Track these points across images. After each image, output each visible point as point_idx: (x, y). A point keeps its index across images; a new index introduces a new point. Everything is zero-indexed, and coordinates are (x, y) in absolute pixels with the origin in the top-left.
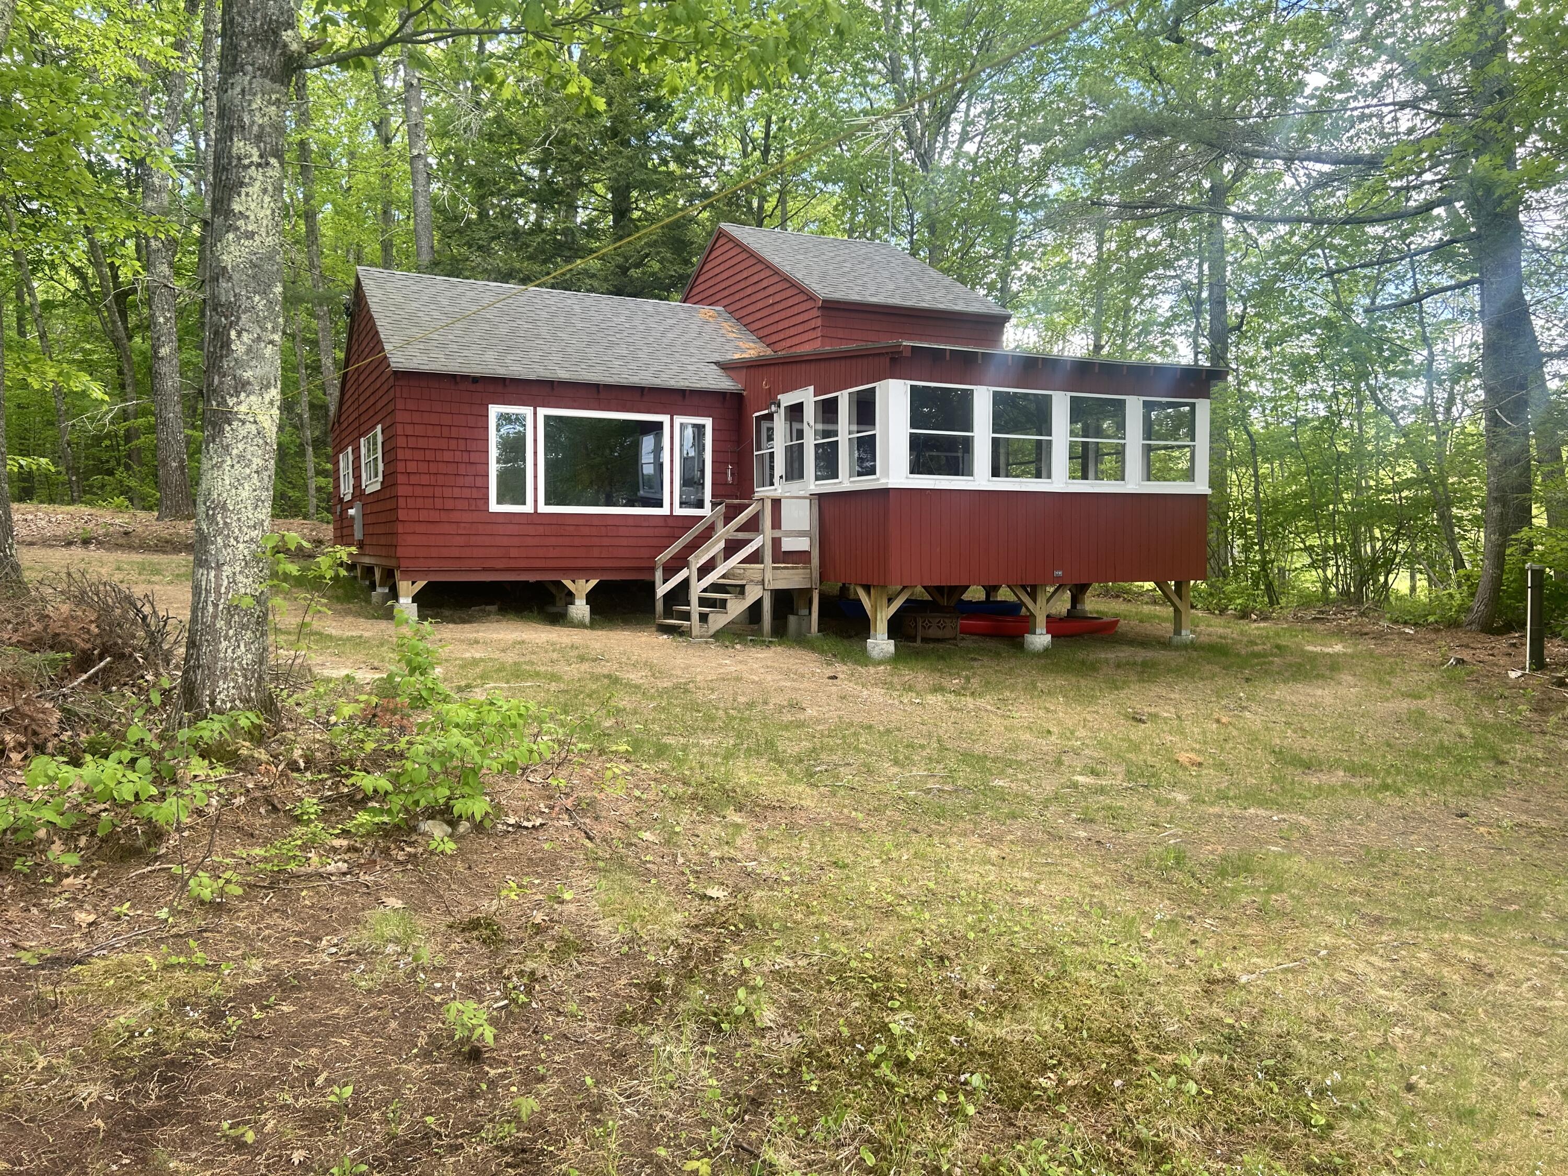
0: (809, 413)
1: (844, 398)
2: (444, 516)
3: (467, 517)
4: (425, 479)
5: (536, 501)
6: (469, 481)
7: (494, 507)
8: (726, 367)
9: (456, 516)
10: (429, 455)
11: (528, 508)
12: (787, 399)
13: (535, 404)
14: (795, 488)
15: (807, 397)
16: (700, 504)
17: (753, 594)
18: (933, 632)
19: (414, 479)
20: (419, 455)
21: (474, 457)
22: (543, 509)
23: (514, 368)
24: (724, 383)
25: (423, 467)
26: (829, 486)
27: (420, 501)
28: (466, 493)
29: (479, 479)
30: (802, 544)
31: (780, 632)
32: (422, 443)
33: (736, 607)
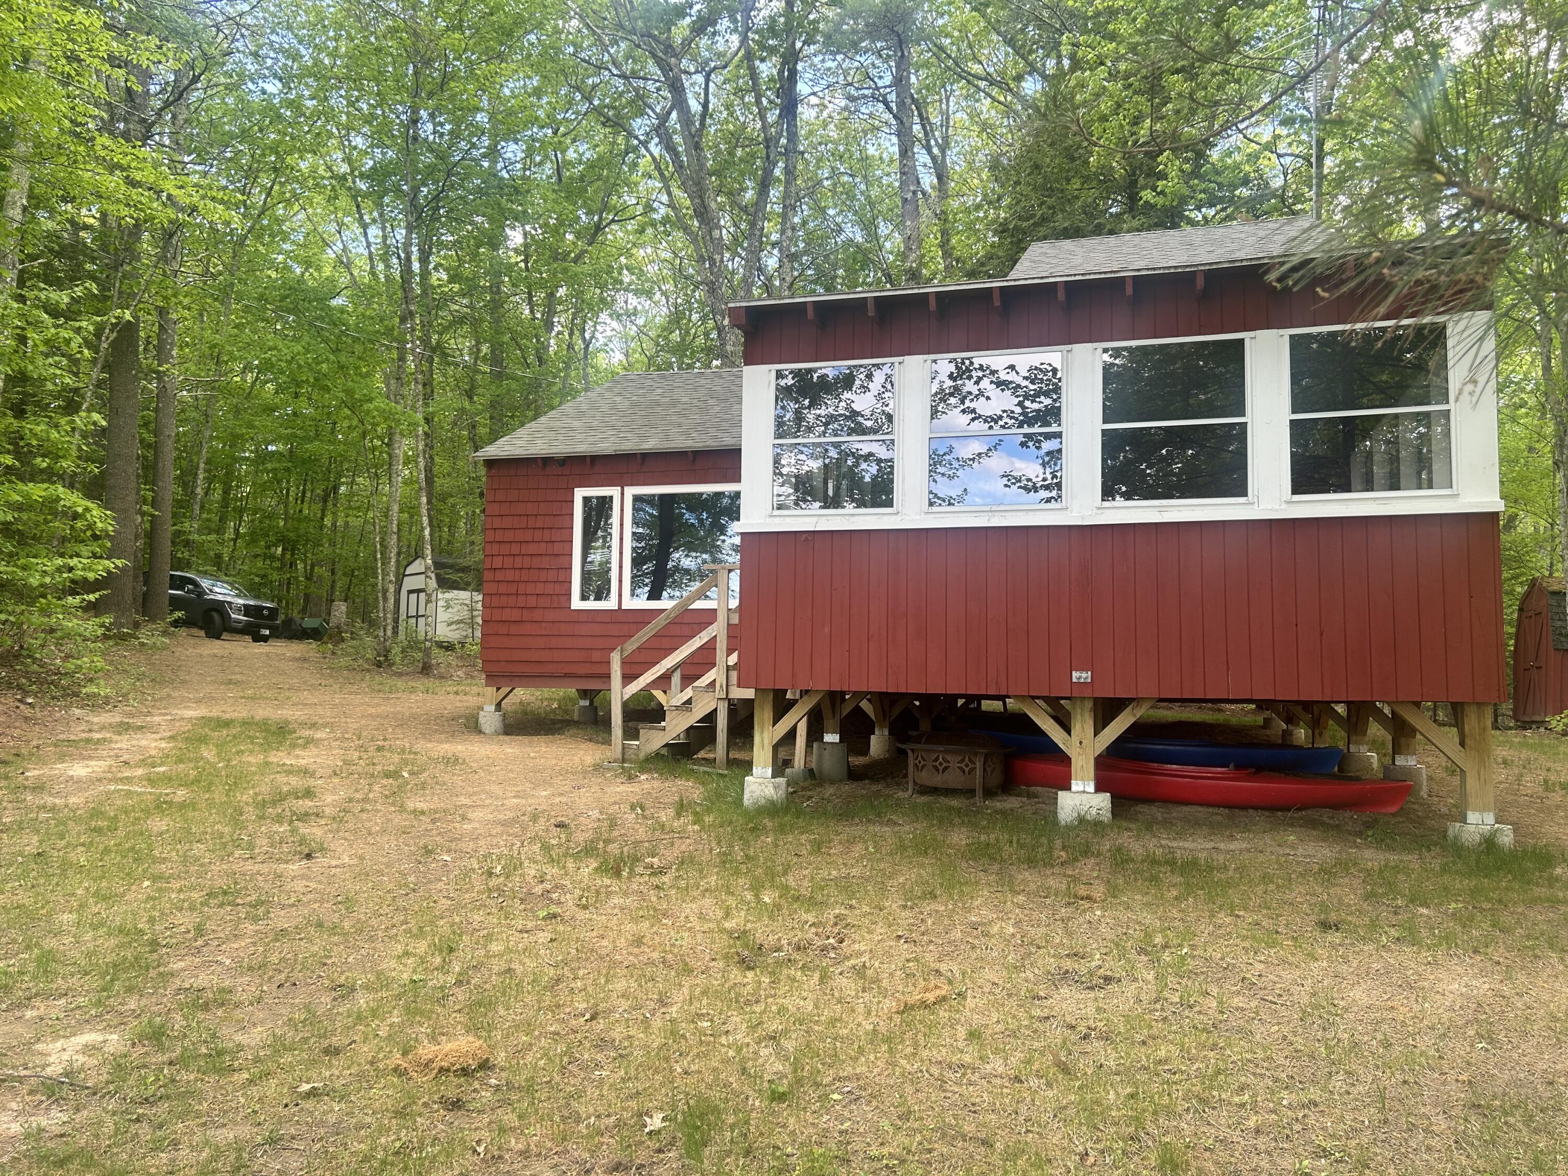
2: (526, 615)
3: (550, 615)
4: (510, 575)
5: (620, 596)
6: (552, 575)
7: (577, 603)
9: (537, 615)
10: (515, 549)
11: (612, 604)
13: (623, 483)
19: (499, 576)
20: (505, 549)
21: (557, 548)
22: (628, 603)
25: (508, 562)
27: (504, 598)
28: (549, 589)
29: (562, 572)
32: (509, 536)
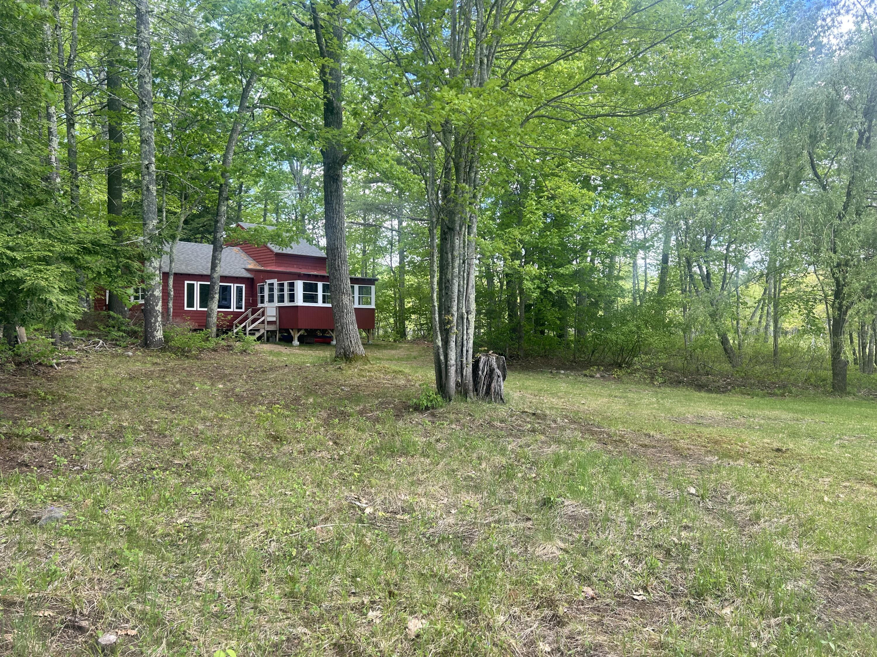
0: (276, 287)
1: (286, 283)
3: (179, 311)
5: (197, 307)
6: (179, 302)
7: (186, 308)
8: (248, 270)
9: (176, 311)
11: (195, 309)
12: (269, 281)
13: (197, 281)
14: (271, 304)
15: (275, 282)
16: (241, 308)
17: (262, 331)
18: (308, 341)
21: (181, 295)
22: (199, 309)
23: (192, 272)
24: (248, 275)
26: (281, 304)
28: (179, 305)
29: (182, 301)
30: (274, 319)
31: (268, 340)
33: (258, 335)
